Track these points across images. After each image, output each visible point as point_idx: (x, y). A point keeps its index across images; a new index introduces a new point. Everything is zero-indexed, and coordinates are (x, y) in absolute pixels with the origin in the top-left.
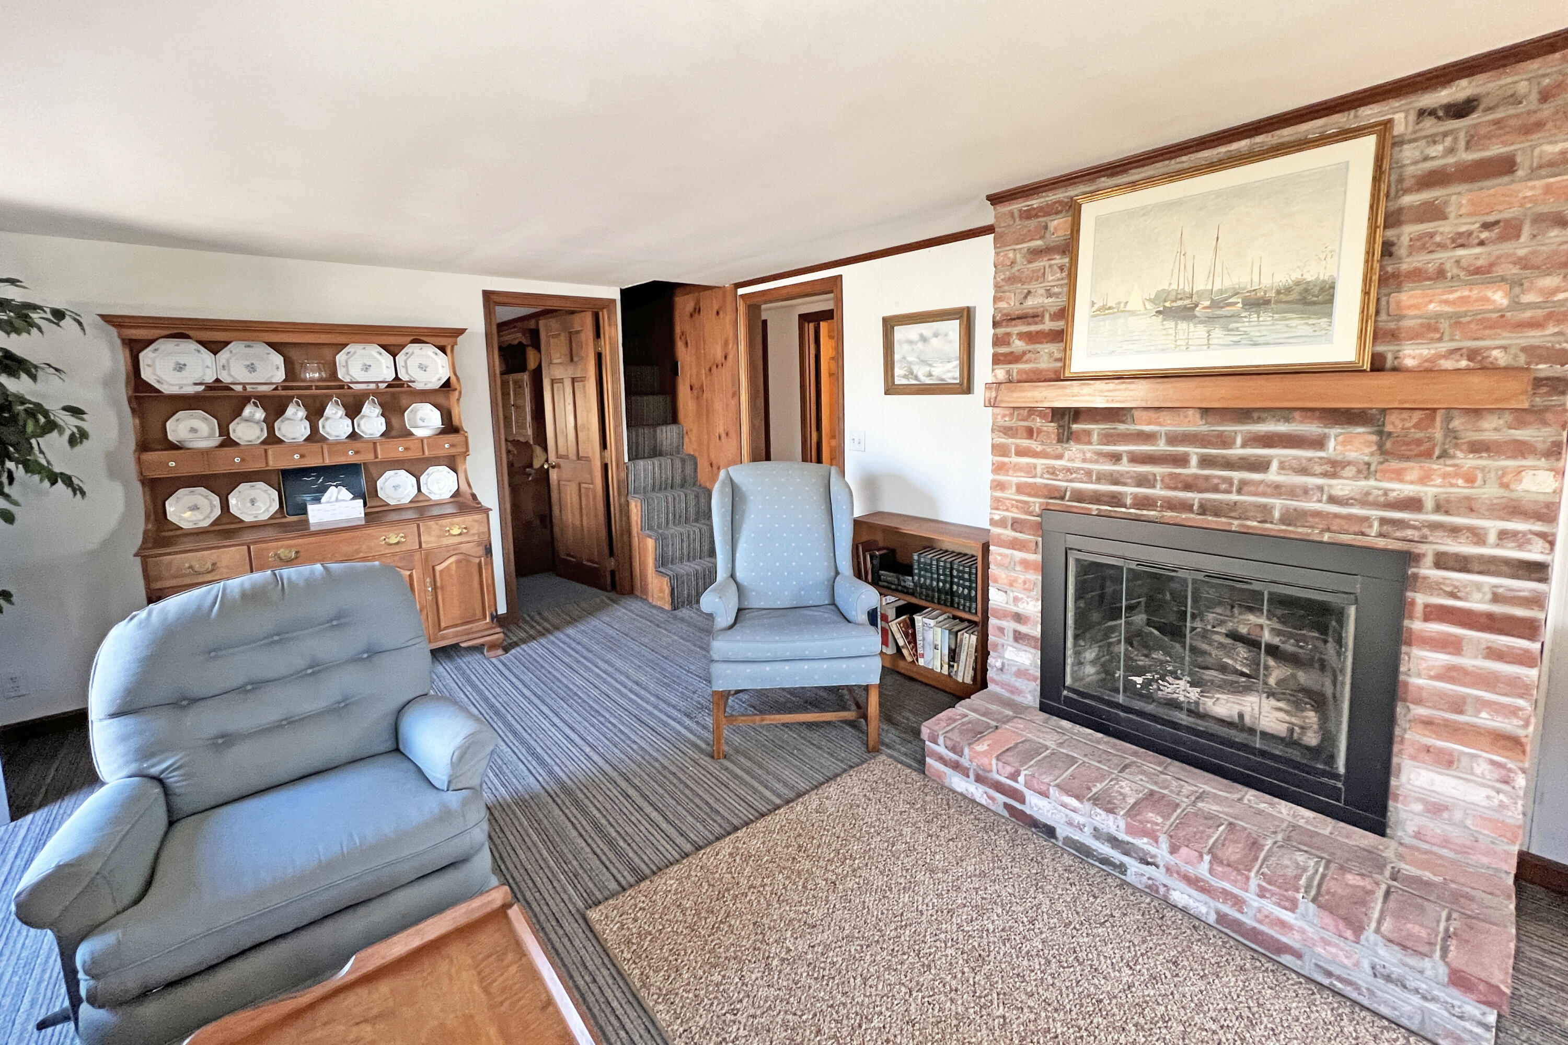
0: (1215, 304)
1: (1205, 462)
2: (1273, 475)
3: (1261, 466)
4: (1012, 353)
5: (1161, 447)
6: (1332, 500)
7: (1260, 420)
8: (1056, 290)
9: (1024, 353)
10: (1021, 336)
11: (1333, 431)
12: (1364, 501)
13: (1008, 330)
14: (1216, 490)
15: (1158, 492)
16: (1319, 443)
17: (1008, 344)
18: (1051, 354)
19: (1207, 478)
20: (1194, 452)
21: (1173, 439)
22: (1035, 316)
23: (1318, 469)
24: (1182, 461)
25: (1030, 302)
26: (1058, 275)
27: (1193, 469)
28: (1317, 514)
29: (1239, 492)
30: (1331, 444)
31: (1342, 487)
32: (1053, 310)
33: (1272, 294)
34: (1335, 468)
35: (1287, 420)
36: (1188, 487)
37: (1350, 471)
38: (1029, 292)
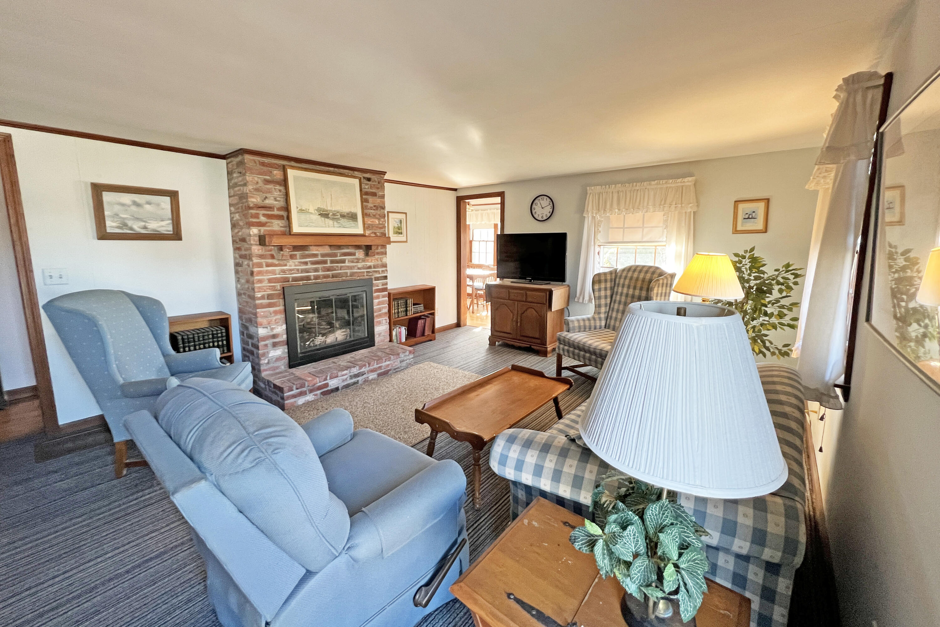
0: (334, 215)
1: (332, 262)
2: (347, 264)
3: (343, 261)
4: (260, 222)
5: (319, 258)
6: (359, 269)
7: (343, 249)
8: (278, 199)
9: (267, 223)
10: (264, 215)
11: (357, 251)
12: (364, 268)
13: (258, 212)
14: (335, 270)
15: (320, 273)
16: (354, 254)
17: (258, 218)
18: (278, 224)
19: (332, 267)
20: (329, 259)
21: (323, 255)
22: (270, 208)
23: (355, 261)
24: (325, 262)
25: (267, 201)
26: (279, 193)
27: (329, 265)
28: (356, 272)
29: (341, 270)
30: (357, 254)
31: (360, 265)
32: (278, 206)
33: (346, 214)
34: (358, 260)
35: (348, 248)
36: (328, 270)
37: (360, 261)
38: (266, 197)
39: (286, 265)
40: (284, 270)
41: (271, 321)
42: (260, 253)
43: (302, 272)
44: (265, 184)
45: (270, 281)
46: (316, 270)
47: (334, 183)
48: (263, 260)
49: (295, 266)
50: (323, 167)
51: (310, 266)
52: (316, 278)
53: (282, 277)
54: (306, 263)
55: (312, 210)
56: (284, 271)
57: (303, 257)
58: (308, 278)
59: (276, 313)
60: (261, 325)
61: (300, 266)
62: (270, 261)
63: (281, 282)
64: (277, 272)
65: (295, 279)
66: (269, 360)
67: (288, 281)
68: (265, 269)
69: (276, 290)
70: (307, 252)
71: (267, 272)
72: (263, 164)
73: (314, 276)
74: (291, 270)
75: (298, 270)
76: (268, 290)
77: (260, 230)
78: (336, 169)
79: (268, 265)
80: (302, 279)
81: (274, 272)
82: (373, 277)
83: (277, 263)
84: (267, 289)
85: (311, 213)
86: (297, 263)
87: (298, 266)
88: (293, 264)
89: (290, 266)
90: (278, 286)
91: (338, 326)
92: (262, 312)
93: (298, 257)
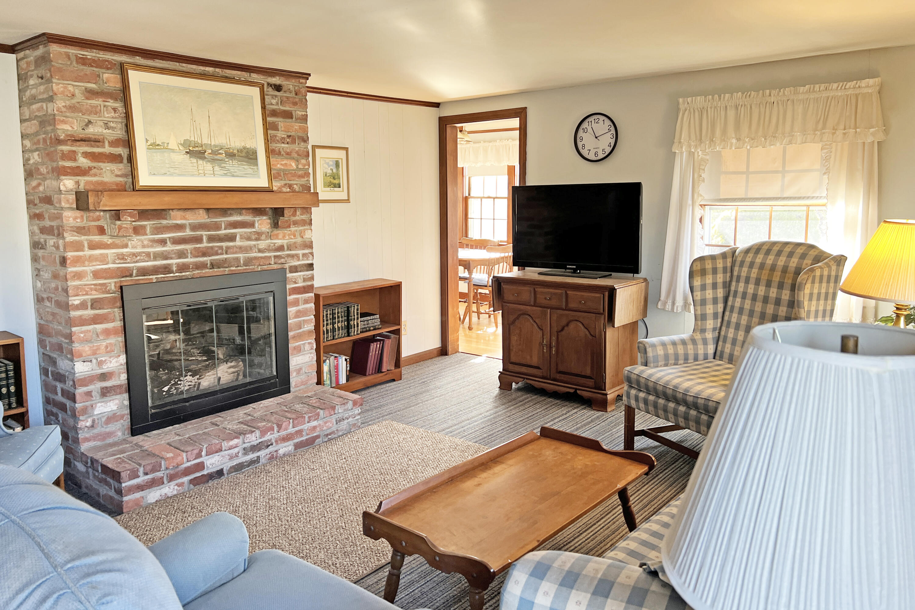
0: (214, 153)
1: (211, 239)
2: (238, 242)
3: (232, 238)
4: (78, 167)
5: (188, 233)
6: (260, 251)
7: (231, 215)
8: (112, 125)
9: (90, 168)
10: (86, 155)
11: (257, 219)
12: (268, 250)
13: (74, 148)
14: (217, 254)
15: (189, 260)
16: (251, 225)
17: (75, 160)
18: (112, 171)
19: (212, 248)
20: (205, 234)
21: (194, 228)
22: (97, 141)
23: (253, 237)
24: (199, 240)
25: (92, 130)
26: (113, 114)
27: (205, 244)
28: (256, 258)
29: (226, 253)
30: (257, 225)
31: (262, 244)
32: (111, 138)
33: (235, 151)
34: (259, 236)
35: (241, 214)
36: (204, 254)
37: (263, 237)
38: (90, 122)
39: (126, 246)
40: (122, 254)
41: (98, 348)
42: (78, 225)
43: (155, 259)
44: (87, 98)
45: (96, 275)
46: (181, 254)
47: (215, 95)
48: (83, 238)
49: (144, 247)
50: (194, 67)
51: (169, 247)
52: (183, 268)
53: (118, 268)
54: (163, 242)
55: (173, 145)
56: (122, 258)
57: (158, 230)
58: (167, 269)
59: (107, 333)
60: (80, 356)
61: (152, 246)
62: (97, 238)
63: (119, 278)
64: (110, 259)
65: (143, 272)
66: (93, 421)
67: (131, 275)
68: (88, 252)
69: (108, 292)
70: (164, 222)
71: (91, 259)
72: (83, 61)
73: (178, 265)
74: (134, 255)
75: (148, 254)
76: (94, 292)
77: (77, 183)
78: (217, 70)
79: (92, 246)
80: (156, 270)
81: (103, 259)
82: (287, 266)
83: (110, 241)
84: (91, 289)
85: (173, 150)
86: (146, 243)
87: (148, 247)
88: (139, 243)
89: (133, 247)
90: (112, 284)
91: (221, 356)
92: (82, 333)
93: (148, 230)
